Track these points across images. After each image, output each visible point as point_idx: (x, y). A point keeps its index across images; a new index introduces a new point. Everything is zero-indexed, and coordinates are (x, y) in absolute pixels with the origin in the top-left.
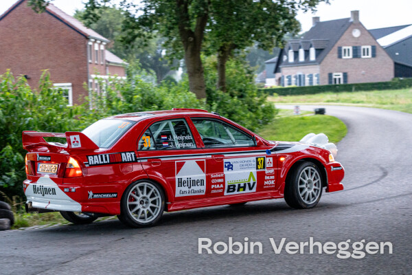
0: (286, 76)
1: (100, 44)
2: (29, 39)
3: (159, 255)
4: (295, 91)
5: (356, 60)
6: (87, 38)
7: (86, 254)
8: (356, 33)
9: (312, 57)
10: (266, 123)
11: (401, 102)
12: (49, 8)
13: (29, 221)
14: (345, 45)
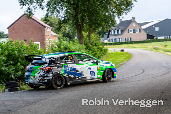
0: (111, 39)
1: (49, 29)
2: (26, 28)
3: (68, 99)
4: (114, 44)
5: (134, 33)
6: (45, 27)
7: (44, 99)
8: (134, 25)
9: (120, 33)
10: (104, 54)
11: (149, 47)
12: (32, 17)
13: (25, 88)
14: (131, 29)
